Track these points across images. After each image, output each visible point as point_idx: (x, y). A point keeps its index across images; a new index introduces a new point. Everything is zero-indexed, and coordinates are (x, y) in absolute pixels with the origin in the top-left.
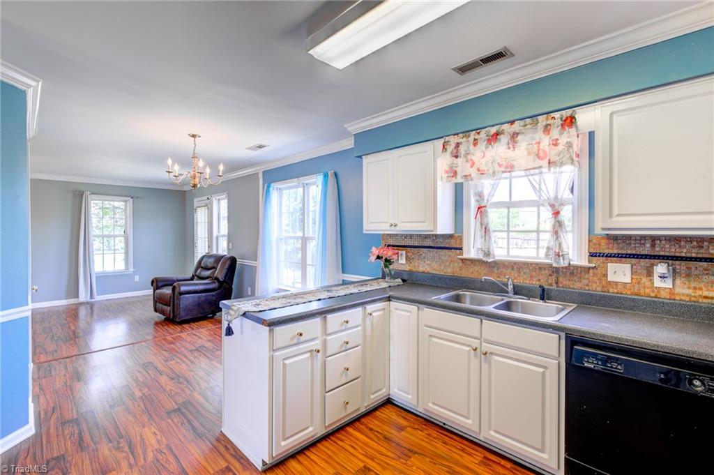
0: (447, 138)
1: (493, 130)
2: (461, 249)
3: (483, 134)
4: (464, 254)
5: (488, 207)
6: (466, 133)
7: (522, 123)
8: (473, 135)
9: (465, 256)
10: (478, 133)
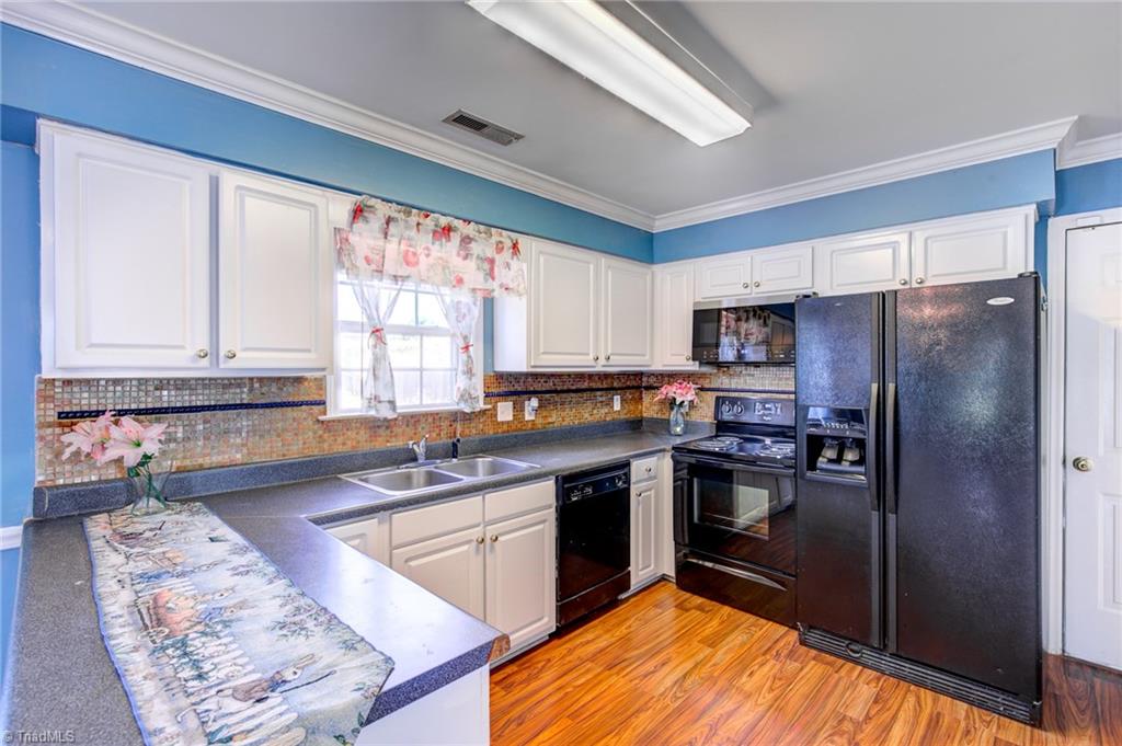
0: (372, 202)
1: (444, 221)
2: (324, 403)
3: (429, 223)
4: (328, 412)
5: (385, 331)
6: (408, 208)
7: (476, 227)
8: (415, 218)
9: (331, 415)
10: (427, 216)
